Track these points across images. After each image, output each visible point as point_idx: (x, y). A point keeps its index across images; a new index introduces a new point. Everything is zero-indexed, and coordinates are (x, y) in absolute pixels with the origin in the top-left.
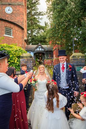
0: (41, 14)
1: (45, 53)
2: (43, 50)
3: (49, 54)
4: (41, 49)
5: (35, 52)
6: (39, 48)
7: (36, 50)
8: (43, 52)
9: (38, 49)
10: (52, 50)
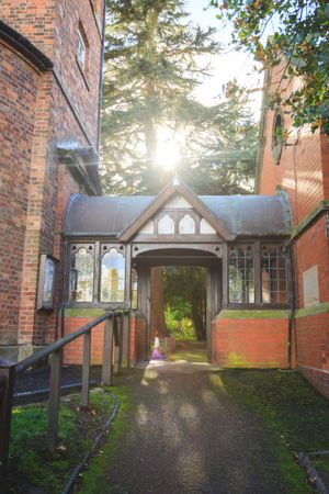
0: (206, 44)
1: (222, 253)
2: (207, 229)
3: (263, 262)
4: (188, 226)
5: (143, 249)
6: (178, 216)
7: (149, 231)
8: (211, 249)
9: (165, 226)
10: (282, 232)
